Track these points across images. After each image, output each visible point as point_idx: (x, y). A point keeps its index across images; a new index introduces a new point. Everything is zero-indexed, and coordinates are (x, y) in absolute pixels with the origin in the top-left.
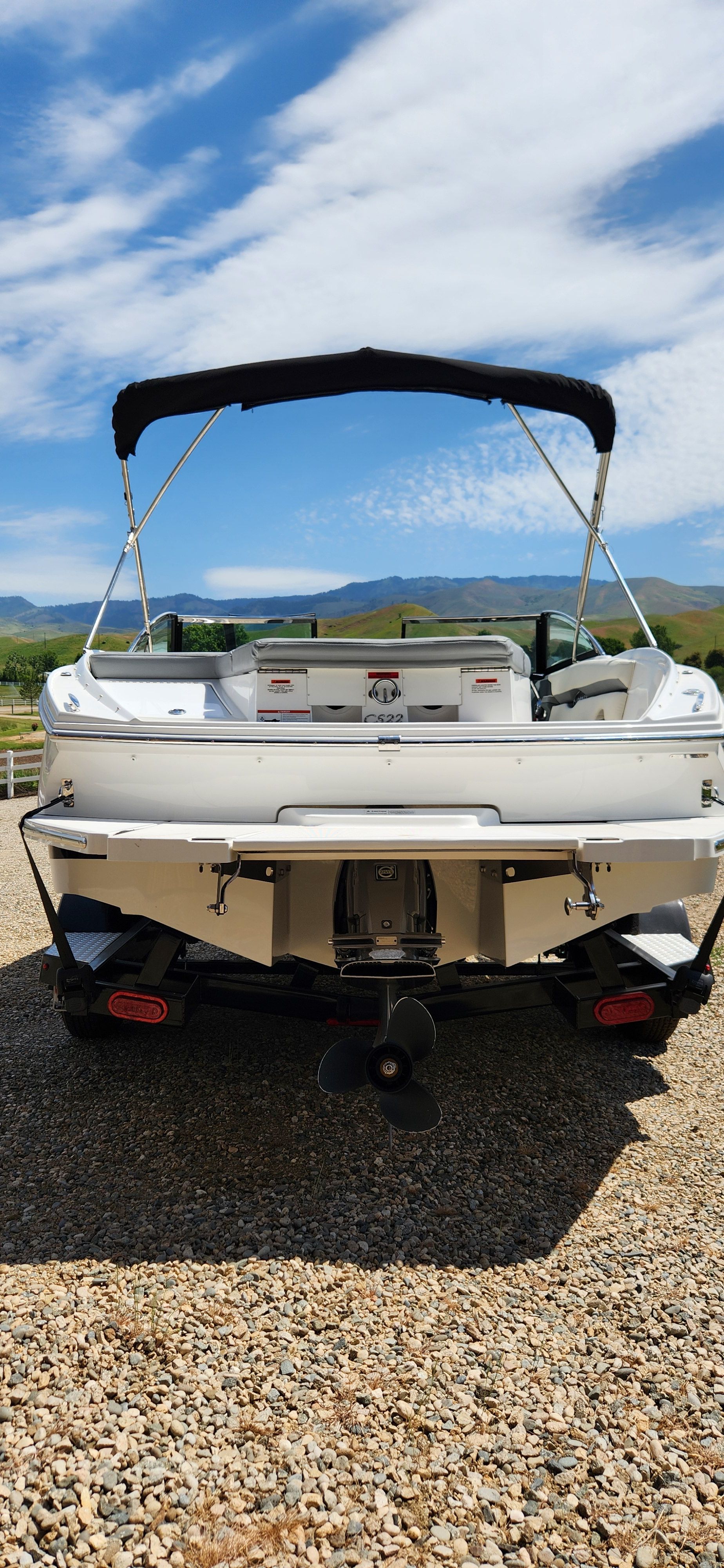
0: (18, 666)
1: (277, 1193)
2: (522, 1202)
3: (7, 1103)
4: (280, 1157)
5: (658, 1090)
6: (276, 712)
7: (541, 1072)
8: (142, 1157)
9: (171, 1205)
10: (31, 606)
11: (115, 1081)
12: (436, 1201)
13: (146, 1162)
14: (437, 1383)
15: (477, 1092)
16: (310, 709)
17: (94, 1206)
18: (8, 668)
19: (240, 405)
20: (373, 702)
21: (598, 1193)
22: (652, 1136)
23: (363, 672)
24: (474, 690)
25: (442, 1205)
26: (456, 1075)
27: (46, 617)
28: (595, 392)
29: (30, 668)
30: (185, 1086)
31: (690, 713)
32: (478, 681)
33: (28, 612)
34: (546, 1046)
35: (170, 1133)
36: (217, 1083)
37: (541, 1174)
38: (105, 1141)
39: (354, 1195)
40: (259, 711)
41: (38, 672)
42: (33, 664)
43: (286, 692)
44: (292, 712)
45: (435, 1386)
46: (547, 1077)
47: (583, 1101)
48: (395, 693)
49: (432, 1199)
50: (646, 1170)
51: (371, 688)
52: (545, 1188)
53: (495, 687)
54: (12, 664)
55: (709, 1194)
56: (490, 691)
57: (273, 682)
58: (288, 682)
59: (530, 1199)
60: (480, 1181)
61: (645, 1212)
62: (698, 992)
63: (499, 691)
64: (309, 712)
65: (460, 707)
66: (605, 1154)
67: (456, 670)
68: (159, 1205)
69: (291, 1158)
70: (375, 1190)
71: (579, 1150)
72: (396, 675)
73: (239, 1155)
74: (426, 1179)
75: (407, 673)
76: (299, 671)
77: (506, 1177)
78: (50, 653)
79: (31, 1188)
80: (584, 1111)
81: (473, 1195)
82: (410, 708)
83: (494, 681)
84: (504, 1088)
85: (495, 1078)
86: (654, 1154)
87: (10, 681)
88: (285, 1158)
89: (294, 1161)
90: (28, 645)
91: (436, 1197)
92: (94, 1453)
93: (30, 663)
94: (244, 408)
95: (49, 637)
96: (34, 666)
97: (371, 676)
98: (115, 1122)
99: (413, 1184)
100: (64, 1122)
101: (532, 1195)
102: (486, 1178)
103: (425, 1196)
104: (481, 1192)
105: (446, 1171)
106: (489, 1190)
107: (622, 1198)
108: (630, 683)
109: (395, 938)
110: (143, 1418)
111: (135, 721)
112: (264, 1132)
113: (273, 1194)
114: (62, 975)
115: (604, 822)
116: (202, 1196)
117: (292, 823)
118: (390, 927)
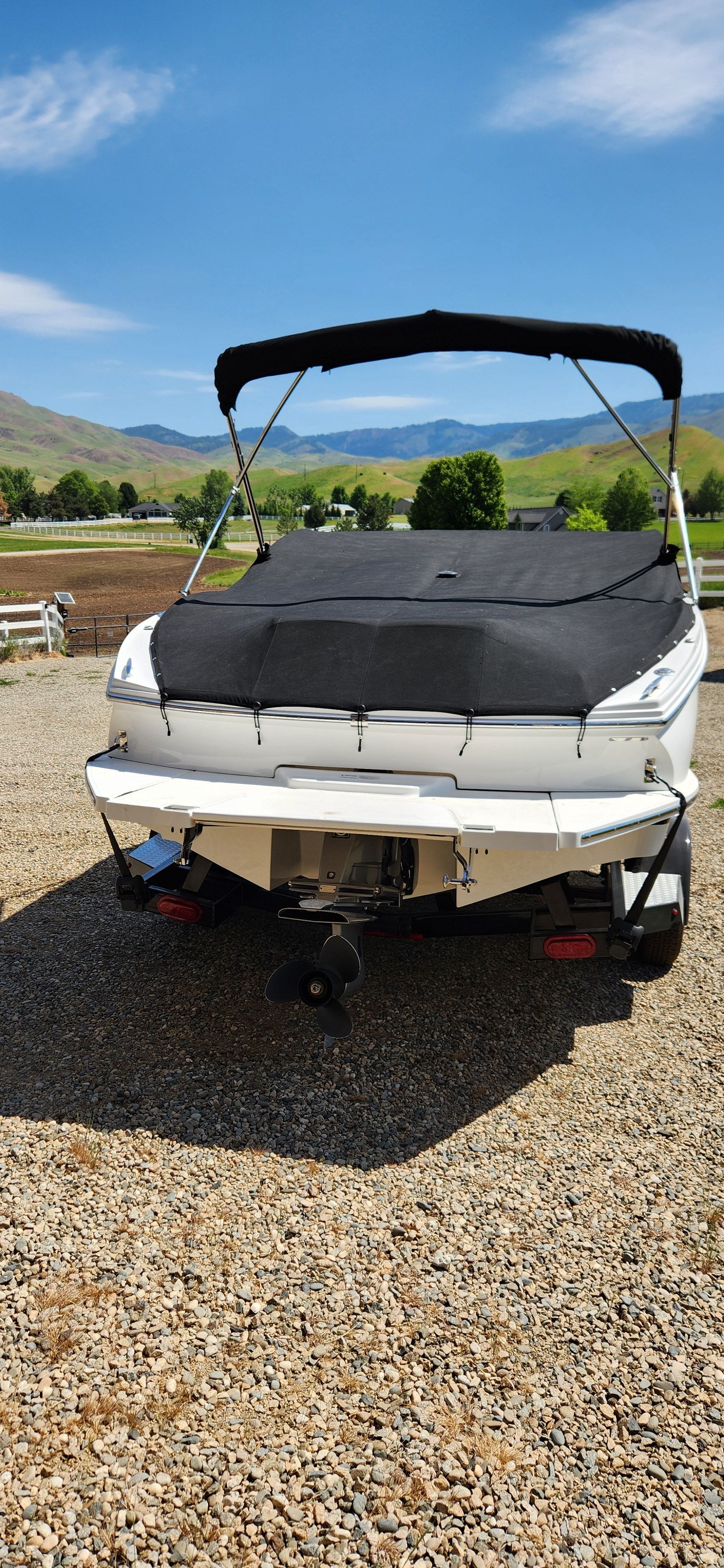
1: (241, 1069)
2: (426, 1097)
4: (265, 1039)
8: (165, 1026)
9: (163, 1068)
11: (181, 957)
12: (358, 1089)
13: (165, 1031)
14: (264, 1222)
17: (109, 1062)
19: (321, 367)
22: (576, 1061)
25: (361, 1093)
30: (230, 969)
35: (194, 1009)
37: (457, 1076)
38: (145, 1010)
39: (299, 1077)
47: (540, 1017)
49: (355, 1086)
54: (274, 498)
59: (434, 1096)
60: (404, 1077)
61: (517, 1118)
66: (524, 1065)
68: (155, 1067)
69: (273, 1040)
70: (317, 1074)
71: (505, 1060)
73: (235, 1034)
74: (362, 1070)
77: (427, 1076)
79: (76, 1041)
80: (534, 1026)
81: (390, 1088)
84: (483, 998)
85: (484, 987)
88: (268, 1040)
89: (274, 1043)
91: (360, 1087)
92: (20, 1230)
94: (323, 370)
98: (162, 994)
99: (350, 1073)
100: (126, 990)
102: (410, 1074)
103: (352, 1084)
104: (398, 1086)
105: (383, 1066)
106: (406, 1085)
110: (60, 1215)
112: (267, 1016)
113: (238, 1069)
114: (120, 882)
115: (549, 793)
116: (189, 1064)
117: (284, 784)
118: (333, 878)
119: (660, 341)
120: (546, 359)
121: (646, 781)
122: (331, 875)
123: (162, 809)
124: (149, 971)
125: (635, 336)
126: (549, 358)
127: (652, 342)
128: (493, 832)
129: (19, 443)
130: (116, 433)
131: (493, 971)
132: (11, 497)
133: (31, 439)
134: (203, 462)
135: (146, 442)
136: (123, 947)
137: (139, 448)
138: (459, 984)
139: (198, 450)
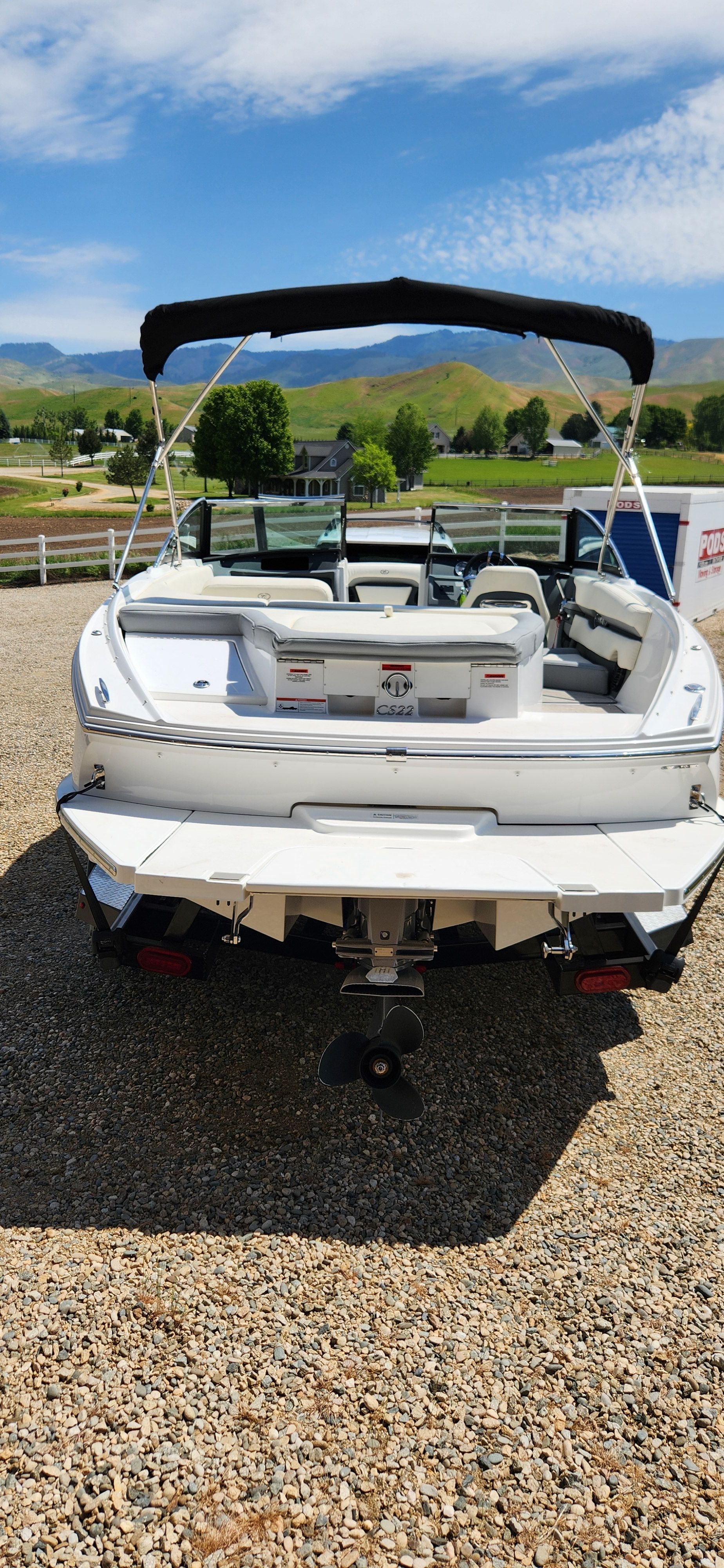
0: (47, 421)
1: (282, 1155)
2: (493, 1170)
3: (50, 1028)
4: (287, 1109)
5: (632, 1036)
6: (294, 700)
7: (528, 1009)
8: (168, 1104)
9: (191, 1164)
10: (58, 354)
11: (144, 1004)
12: (418, 1168)
13: (170, 1110)
14: (400, 1374)
15: (468, 1032)
16: (326, 698)
17: (125, 1163)
18: (36, 423)
19: (269, 334)
21: (560, 1162)
22: (618, 1095)
23: (378, 664)
24: (483, 684)
25: (423, 1172)
26: (451, 1009)
27: (75, 367)
28: (634, 327)
29: (59, 424)
30: (207, 1015)
32: (488, 676)
33: (56, 361)
34: (537, 973)
35: (192, 1076)
36: (235, 1011)
37: (512, 1138)
38: (136, 1083)
39: (348, 1159)
40: (278, 699)
41: (68, 429)
42: (62, 420)
43: (304, 681)
44: (309, 700)
45: (397, 1376)
46: (533, 1016)
47: (561, 1050)
48: (407, 686)
49: (414, 1165)
50: (605, 1136)
51: (385, 680)
52: (515, 1154)
53: (502, 683)
54: (41, 420)
55: (656, 1169)
56: (498, 686)
57: (292, 671)
58: (306, 671)
59: (499, 1167)
60: (459, 1145)
61: (596, 1186)
62: (670, 974)
63: (507, 686)
64: (324, 701)
65: (468, 701)
66: (572, 1114)
67: (467, 664)
68: (181, 1164)
69: (297, 1110)
70: (367, 1152)
71: (550, 1110)
72: (408, 668)
73: (251, 1105)
74: (412, 1142)
75: (419, 667)
76: (316, 661)
77: (482, 1141)
78: (79, 408)
79: (73, 1136)
80: (560, 1061)
81: (450, 1162)
82: (421, 700)
83: (503, 676)
84: (492, 1029)
85: (486, 1014)
86: (615, 1117)
87: (39, 438)
88: (291, 1110)
89: (298, 1113)
90: (57, 398)
91: (419, 1165)
92: (124, 1435)
93: (60, 419)
94: (273, 336)
95: (79, 389)
96: (63, 422)
97: (385, 667)
98: (144, 1057)
99: (400, 1147)
100: (100, 1055)
101: (502, 1162)
102: (464, 1141)
103: (409, 1162)
104: (458, 1158)
105: (430, 1133)
106: (466, 1156)
107: (580, 1169)
108: (645, 632)
109: (392, 950)
110: (162, 1402)
111: (160, 722)
112: (275, 1076)
113: (278, 1157)
115: (595, 825)
116: (218, 1155)
117: (305, 825)
118: (387, 938)
119: (637, 324)
120: (521, 337)
121: (691, 808)
122: (385, 935)
123: (208, 880)
125: (613, 317)
126: (524, 337)
127: (630, 325)
128: (596, 893)
131: (484, 993)
138: (458, 1013)
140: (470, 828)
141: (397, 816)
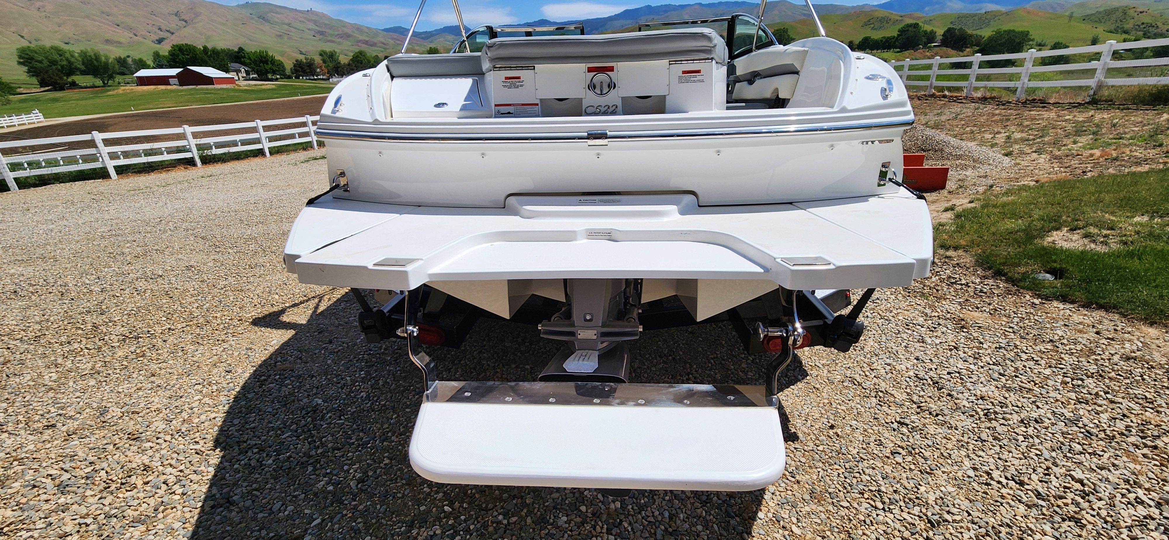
1: (505, 515)
2: (700, 528)
5: (800, 377)
6: (510, 105)
7: (717, 357)
9: (420, 527)
12: (629, 529)
15: (672, 378)
16: (538, 102)
17: (361, 525)
20: (590, 93)
21: (761, 515)
22: (800, 435)
23: (582, 67)
24: (681, 80)
25: (634, 533)
26: (659, 359)
31: (880, 101)
32: (684, 72)
39: (565, 519)
40: (496, 105)
43: (517, 87)
44: (523, 105)
46: (721, 363)
48: (612, 85)
49: (626, 525)
50: (798, 482)
51: (589, 82)
52: (719, 508)
53: (699, 78)
55: (854, 522)
56: (694, 82)
57: (507, 78)
58: (519, 78)
59: (706, 524)
60: (668, 498)
62: (851, 336)
63: (703, 81)
64: (537, 105)
65: (667, 97)
67: (665, 62)
68: (411, 526)
70: (583, 508)
72: (611, 69)
75: (621, 66)
76: (527, 68)
79: (329, 492)
81: (660, 518)
82: (623, 99)
83: (698, 71)
84: (691, 376)
85: (686, 362)
86: (803, 460)
91: (630, 524)
97: (590, 70)
101: (708, 518)
103: (621, 521)
104: (666, 514)
106: (674, 512)
107: (782, 523)
108: (802, 66)
109: (595, 332)
111: (376, 122)
113: (500, 517)
114: (362, 318)
115: (791, 203)
116: (448, 516)
117: (514, 212)
118: (590, 320)
121: (879, 185)
122: (589, 317)
123: (371, 267)
124: (405, 379)
128: (831, 267)
129: (329, 38)
130: (380, 31)
132: (328, 66)
133: (336, 36)
134: (425, 44)
135: (395, 35)
136: (383, 353)
137: (392, 39)
138: (664, 362)
139: (422, 38)
140: (674, 208)
141: (601, 201)
